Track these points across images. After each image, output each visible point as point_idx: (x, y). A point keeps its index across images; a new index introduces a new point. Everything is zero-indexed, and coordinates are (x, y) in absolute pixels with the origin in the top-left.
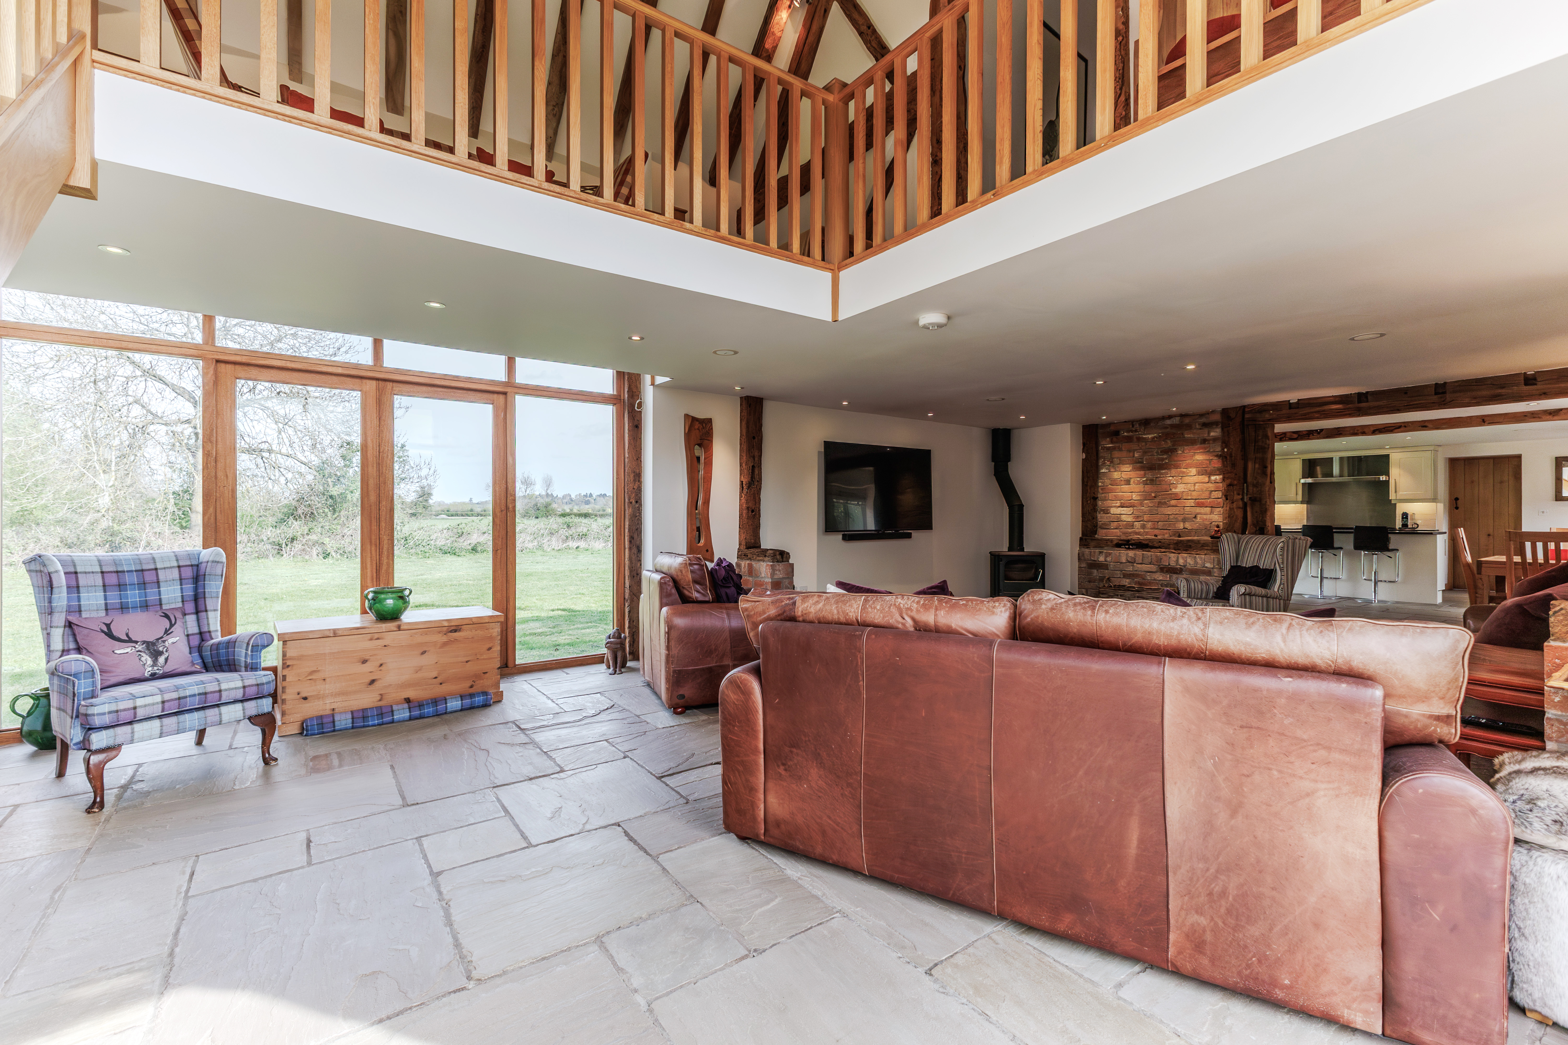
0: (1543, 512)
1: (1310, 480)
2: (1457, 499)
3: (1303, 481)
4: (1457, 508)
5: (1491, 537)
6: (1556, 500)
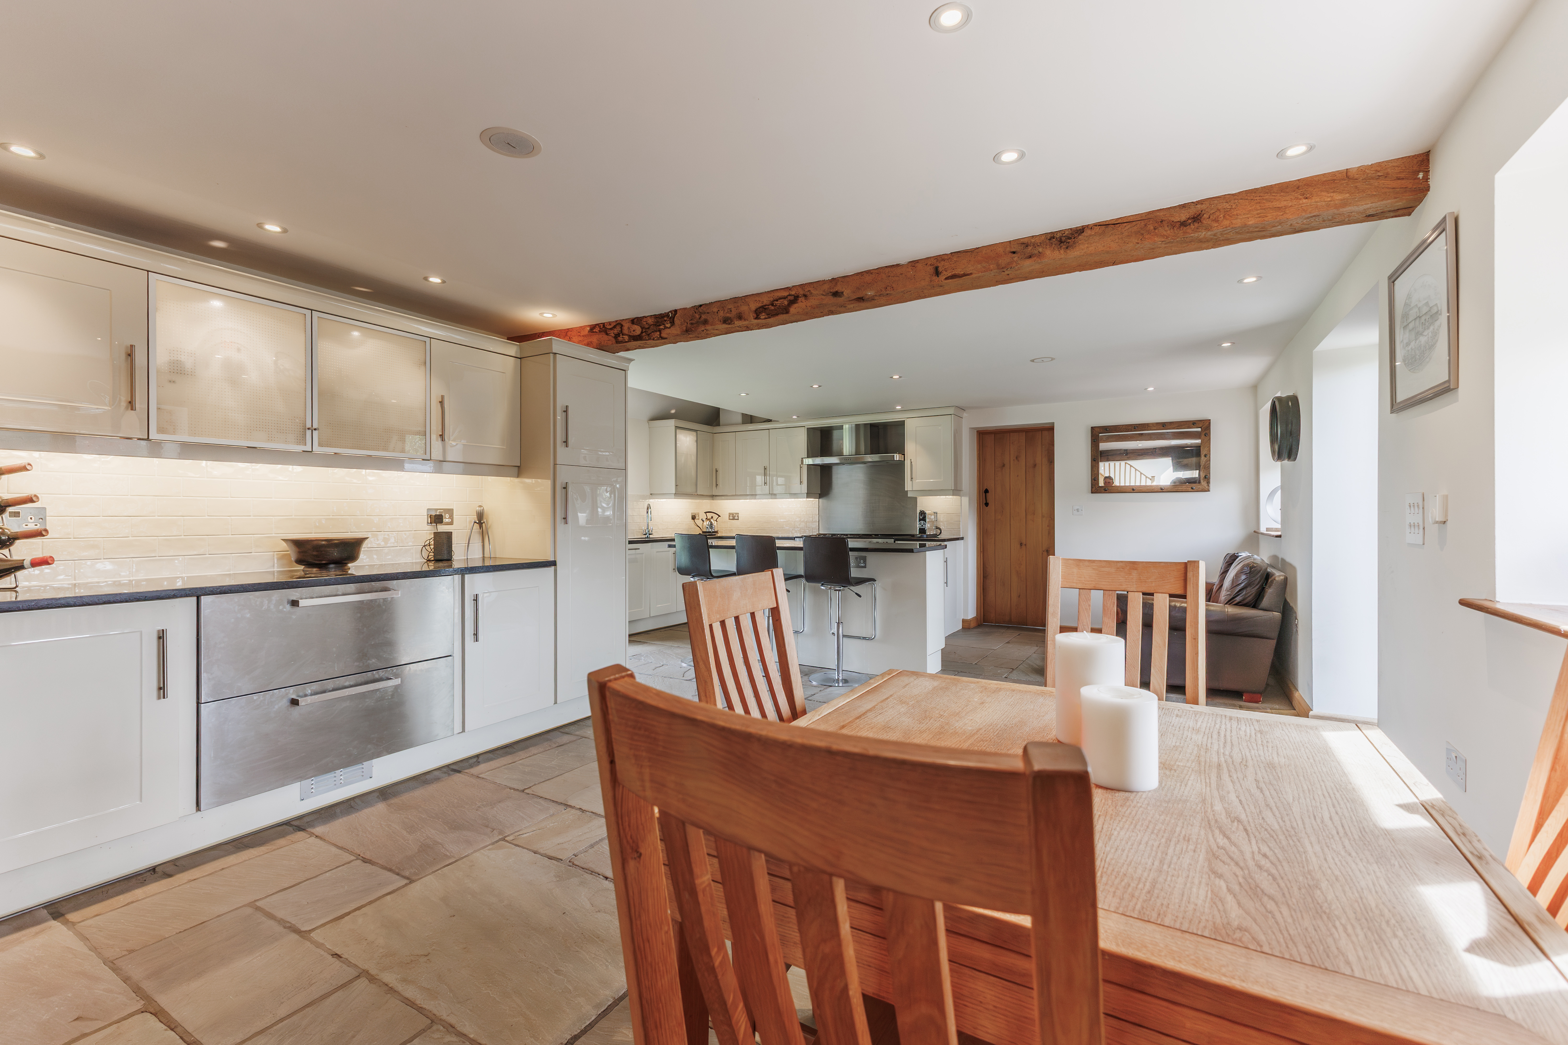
0: (1078, 510)
1: (819, 461)
2: (986, 491)
3: (810, 461)
4: (987, 504)
5: (1023, 547)
6: (1092, 493)
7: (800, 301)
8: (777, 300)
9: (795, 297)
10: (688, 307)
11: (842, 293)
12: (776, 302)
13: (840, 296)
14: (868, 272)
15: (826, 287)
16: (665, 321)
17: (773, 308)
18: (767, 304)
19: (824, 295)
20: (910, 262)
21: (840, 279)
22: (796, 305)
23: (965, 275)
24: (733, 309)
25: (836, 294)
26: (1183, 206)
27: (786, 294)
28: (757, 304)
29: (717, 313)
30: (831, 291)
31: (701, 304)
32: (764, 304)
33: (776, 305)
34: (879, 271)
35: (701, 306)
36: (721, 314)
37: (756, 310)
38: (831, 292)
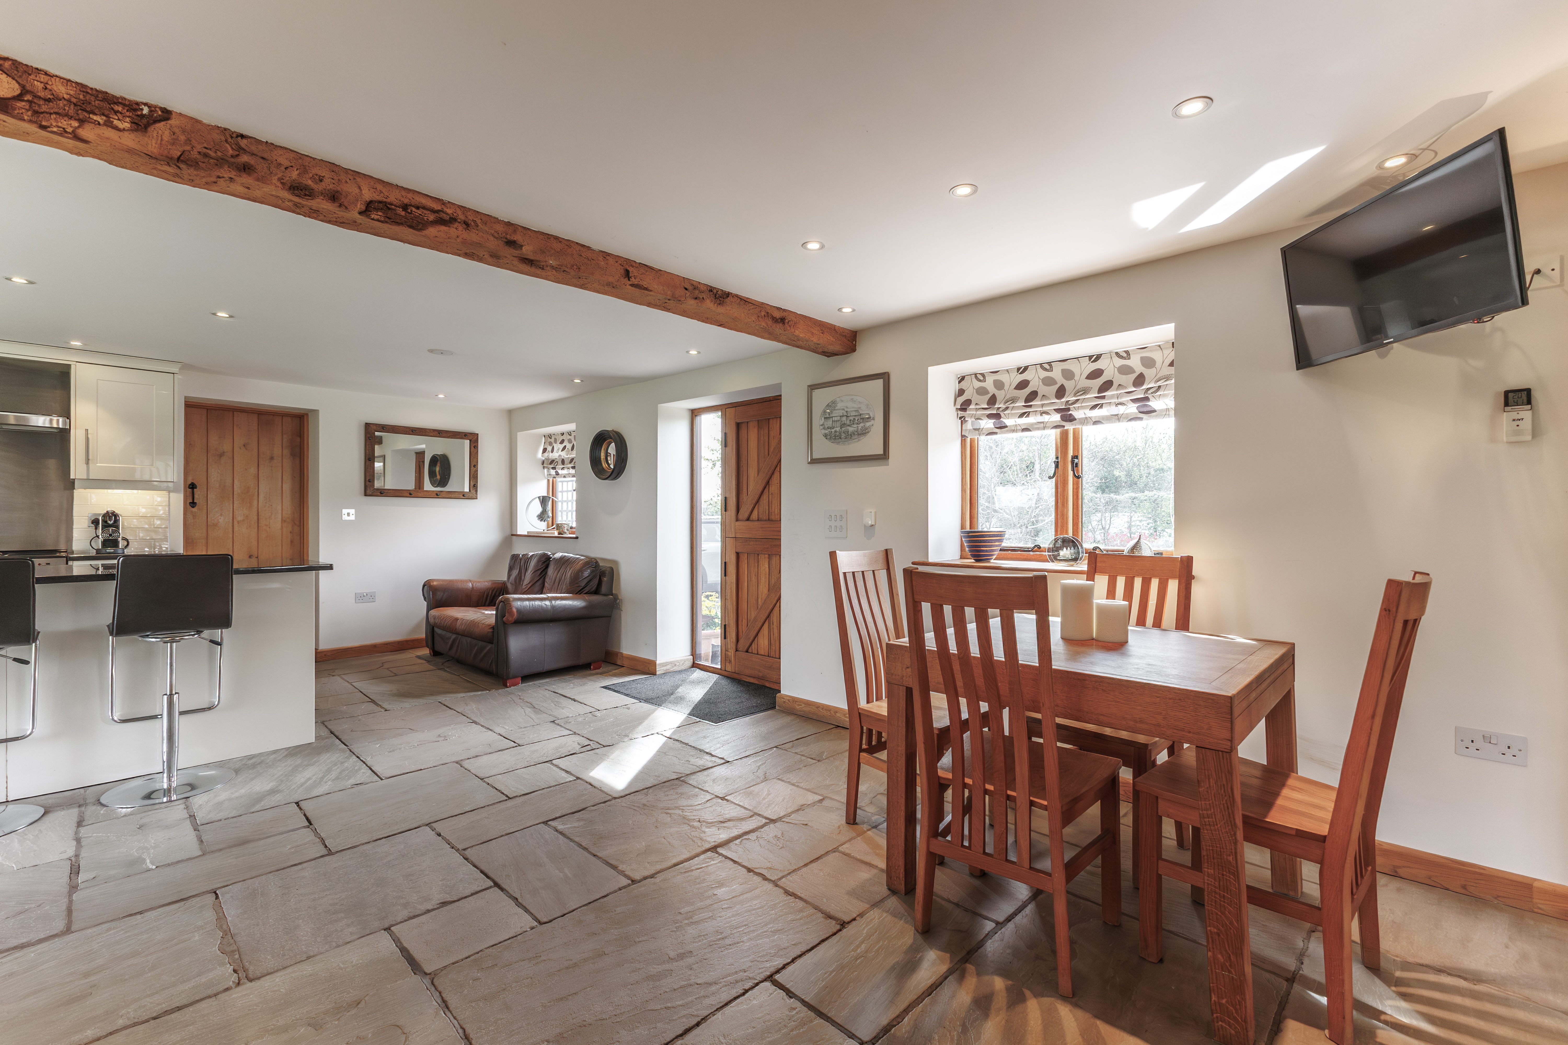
2: (193, 486)
4: (193, 504)
6: (366, 495)
7: (455, 226)
8: (418, 208)
9: (450, 218)
10: (205, 121)
11: (522, 246)
12: (414, 209)
13: (515, 248)
14: (556, 238)
15: (500, 228)
16: (116, 112)
17: (403, 213)
18: (394, 203)
19: (494, 237)
20: (602, 251)
21: (519, 228)
22: (443, 228)
23: (646, 289)
24: (327, 181)
25: (511, 243)
26: (779, 309)
27: (437, 207)
28: (374, 195)
29: (286, 168)
30: (508, 237)
31: (244, 133)
32: (388, 200)
33: (411, 213)
34: (569, 243)
35: (242, 136)
36: (294, 174)
37: (371, 202)
38: (506, 238)
